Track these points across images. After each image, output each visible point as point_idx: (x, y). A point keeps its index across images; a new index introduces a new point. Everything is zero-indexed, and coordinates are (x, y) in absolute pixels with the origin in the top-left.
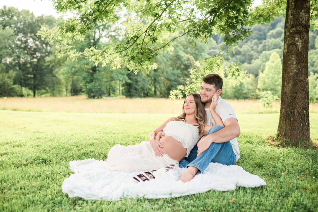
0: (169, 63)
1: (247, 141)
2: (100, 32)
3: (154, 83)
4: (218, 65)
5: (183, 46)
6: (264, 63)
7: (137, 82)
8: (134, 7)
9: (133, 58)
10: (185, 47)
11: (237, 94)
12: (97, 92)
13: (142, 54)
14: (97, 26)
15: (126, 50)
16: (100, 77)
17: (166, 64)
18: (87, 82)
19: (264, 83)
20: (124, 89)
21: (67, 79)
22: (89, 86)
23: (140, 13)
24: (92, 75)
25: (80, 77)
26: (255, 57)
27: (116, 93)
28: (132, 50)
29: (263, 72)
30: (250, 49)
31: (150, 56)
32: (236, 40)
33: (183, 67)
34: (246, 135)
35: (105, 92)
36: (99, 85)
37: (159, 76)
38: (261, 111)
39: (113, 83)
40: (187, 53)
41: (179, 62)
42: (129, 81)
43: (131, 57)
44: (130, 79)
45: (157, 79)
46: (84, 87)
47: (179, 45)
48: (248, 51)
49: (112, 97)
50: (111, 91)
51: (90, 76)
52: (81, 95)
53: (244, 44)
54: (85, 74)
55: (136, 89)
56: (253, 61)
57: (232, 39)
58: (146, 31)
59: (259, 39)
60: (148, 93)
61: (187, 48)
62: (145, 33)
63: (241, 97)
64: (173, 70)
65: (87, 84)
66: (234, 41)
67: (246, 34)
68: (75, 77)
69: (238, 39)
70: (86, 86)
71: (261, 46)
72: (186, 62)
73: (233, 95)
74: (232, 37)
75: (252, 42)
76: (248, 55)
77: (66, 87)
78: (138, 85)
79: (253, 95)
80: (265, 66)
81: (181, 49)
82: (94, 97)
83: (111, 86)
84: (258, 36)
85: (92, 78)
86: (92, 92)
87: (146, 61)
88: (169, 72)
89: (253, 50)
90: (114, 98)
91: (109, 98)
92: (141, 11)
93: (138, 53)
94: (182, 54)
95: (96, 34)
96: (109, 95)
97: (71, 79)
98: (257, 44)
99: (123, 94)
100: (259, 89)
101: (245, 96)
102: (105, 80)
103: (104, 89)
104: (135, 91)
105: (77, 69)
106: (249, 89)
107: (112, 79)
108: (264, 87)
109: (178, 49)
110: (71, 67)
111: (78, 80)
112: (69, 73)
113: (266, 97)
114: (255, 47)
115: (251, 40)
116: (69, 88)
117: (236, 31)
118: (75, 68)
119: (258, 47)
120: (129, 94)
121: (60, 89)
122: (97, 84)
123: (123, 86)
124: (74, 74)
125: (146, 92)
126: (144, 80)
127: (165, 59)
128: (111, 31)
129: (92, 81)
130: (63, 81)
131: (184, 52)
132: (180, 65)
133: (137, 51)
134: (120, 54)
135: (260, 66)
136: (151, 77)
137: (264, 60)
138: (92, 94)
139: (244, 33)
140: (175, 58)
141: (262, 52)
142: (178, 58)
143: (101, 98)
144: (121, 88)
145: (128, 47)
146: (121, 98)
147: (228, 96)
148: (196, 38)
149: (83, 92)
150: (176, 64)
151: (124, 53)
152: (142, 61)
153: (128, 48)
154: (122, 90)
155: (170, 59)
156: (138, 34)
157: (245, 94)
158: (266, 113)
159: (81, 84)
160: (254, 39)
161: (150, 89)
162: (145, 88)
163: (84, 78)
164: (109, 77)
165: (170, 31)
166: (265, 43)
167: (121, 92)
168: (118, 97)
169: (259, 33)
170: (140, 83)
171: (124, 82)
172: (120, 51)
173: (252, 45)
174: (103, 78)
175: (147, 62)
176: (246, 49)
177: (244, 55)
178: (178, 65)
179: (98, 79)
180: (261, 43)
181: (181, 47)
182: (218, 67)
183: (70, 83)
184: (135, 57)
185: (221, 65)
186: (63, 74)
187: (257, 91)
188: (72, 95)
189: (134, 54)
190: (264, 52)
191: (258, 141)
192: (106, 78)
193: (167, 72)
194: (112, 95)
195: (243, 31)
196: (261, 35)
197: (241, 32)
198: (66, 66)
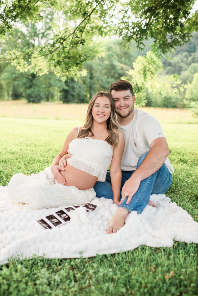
0: (104, 71)
1: (181, 159)
2: (39, 40)
3: (90, 90)
4: (152, 73)
5: (118, 55)
6: (192, 75)
7: (73, 88)
8: (63, 7)
9: (59, 63)
10: (120, 57)
11: (166, 103)
12: (36, 97)
13: (69, 58)
14: (36, 34)
15: (51, 53)
16: (39, 84)
17: (101, 72)
18: (26, 88)
19: (192, 94)
20: (62, 95)
21: (8, 84)
22: (28, 91)
23: (69, 14)
24: (31, 81)
25: (20, 83)
26: (184, 69)
27: (54, 99)
28: (57, 54)
29: (191, 83)
30: (180, 61)
31: (78, 62)
32: (174, 45)
33: (117, 75)
34: (179, 151)
35: (44, 97)
36: (38, 91)
37: (94, 84)
38: (190, 122)
39: (51, 89)
40: (121, 62)
41: (113, 71)
42: (66, 88)
43: (57, 62)
44: (67, 85)
45: (92, 87)
46: (24, 92)
47: (113, 54)
48: (178, 62)
49: (51, 102)
50: (50, 97)
51: (29, 82)
52: (21, 99)
53: (175, 56)
54: (24, 80)
55: (73, 96)
56: (182, 72)
57: (169, 43)
58: (74, 33)
59: (189, 52)
60: (84, 99)
61: (121, 58)
62: (73, 34)
63: (170, 106)
64: (108, 78)
65: (27, 90)
66: (172, 47)
67: (185, 39)
68: (16, 83)
69: (176, 45)
70: (26, 91)
71: (190, 58)
72: (120, 72)
73: (162, 104)
74: (169, 41)
75: (182, 54)
76: (178, 66)
77: (8, 91)
78: (75, 92)
79: (181, 104)
80: (193, 77)
81: (115, 59)
82: (33, 102)
83: (49, 92)
84: (188, 49)
85: (32, 84)
86: (31, 97)
87: (73, 66)
88: (104, 80)
89: (182, 62)
90: (53, 103)
91: (47, 103)
92: (71, 12)
93: (65, 57)
94: (116, 63)
95: (35, 42)
96: (48, 100)
97: (12, 85)
98: (186, 57)
99: (61, 100)
100: (187, 99)
101: (173, 104)
102: (43, 86)
103: (42, 94)
104: (71, 97)
105: (17, 75)
106: (177, 99)
107: (50, 86)
108: (191, 97)
109: (113, 58)
110: (11, 73)
111: (18, 85)
112: (9, 79)
113: (195, 108)
114: (185, 59)
115: (182, 52)
116: (11, 93)
117: (174, 35)
118: (15, 74)
119: (187, 59)
120: (66, 100)
121: (2, 94)
122: (36, 90)
123: (61, 92)
124: (15, 79)
125: (82, 98)
126: (80, 87)
127: (100, 68)
128: (50, 40)
129: (31, 87)
130: (5, 86)
131: (119, 61)
132: (115, 74)
133: (63, 55)
134: (45, 58)
135: (189, 77)
136: (87, 84)
137: (193, 71)
138: (32, 99)
139: (183, 38)
140: (110, 67)
141: (190, 64)
142: (113, 67)
143: (40, 103)
144: (59, 94)
145: (53, 50)
146: (59, 104)
147: (157, 104)
148: (129, 41)
149: (23, 97)
150: (110, 72)
151: (49, 56)
152: (69, 67)
153: (53, 52)
154: (60, 96)
155: (106, 68)
156: (65, 36)
157: (173, 103)
158: (195, 123)
159: (21, 90)
160: (184, 52)
161: (86, 96)
162: (81, 95)
163: (24, 84)
164: (47, 83)
165: (101, 34)
166: (195, 55)
167: (59, 98)
168: (56, 102)
169: (190, 46)
170: (76, 90)
171: (61, 89)
172: (45, 55)
173: (182, 57)
174: (41, 84)
175: (75, 68)
176: (176, 61)
177: (174, 66)
178: (112, 74)
179: (37, 86)
180: (190, 56)
181: (116, 57)
182: (152, 75)
183: (11, 89)
184: (61, 62)
185: (156, 73)
186: (4, 79)
187: (185, 100)
188: (14, 99)
189: (61, 59)
190: (193, 64)
191: (192, 159)
192: (45, 84)
193: (102, 81)
194: (50, 100)
195: (182, 35)
196: (191, 48)
197: (180, 36)
198: (7, 71)
